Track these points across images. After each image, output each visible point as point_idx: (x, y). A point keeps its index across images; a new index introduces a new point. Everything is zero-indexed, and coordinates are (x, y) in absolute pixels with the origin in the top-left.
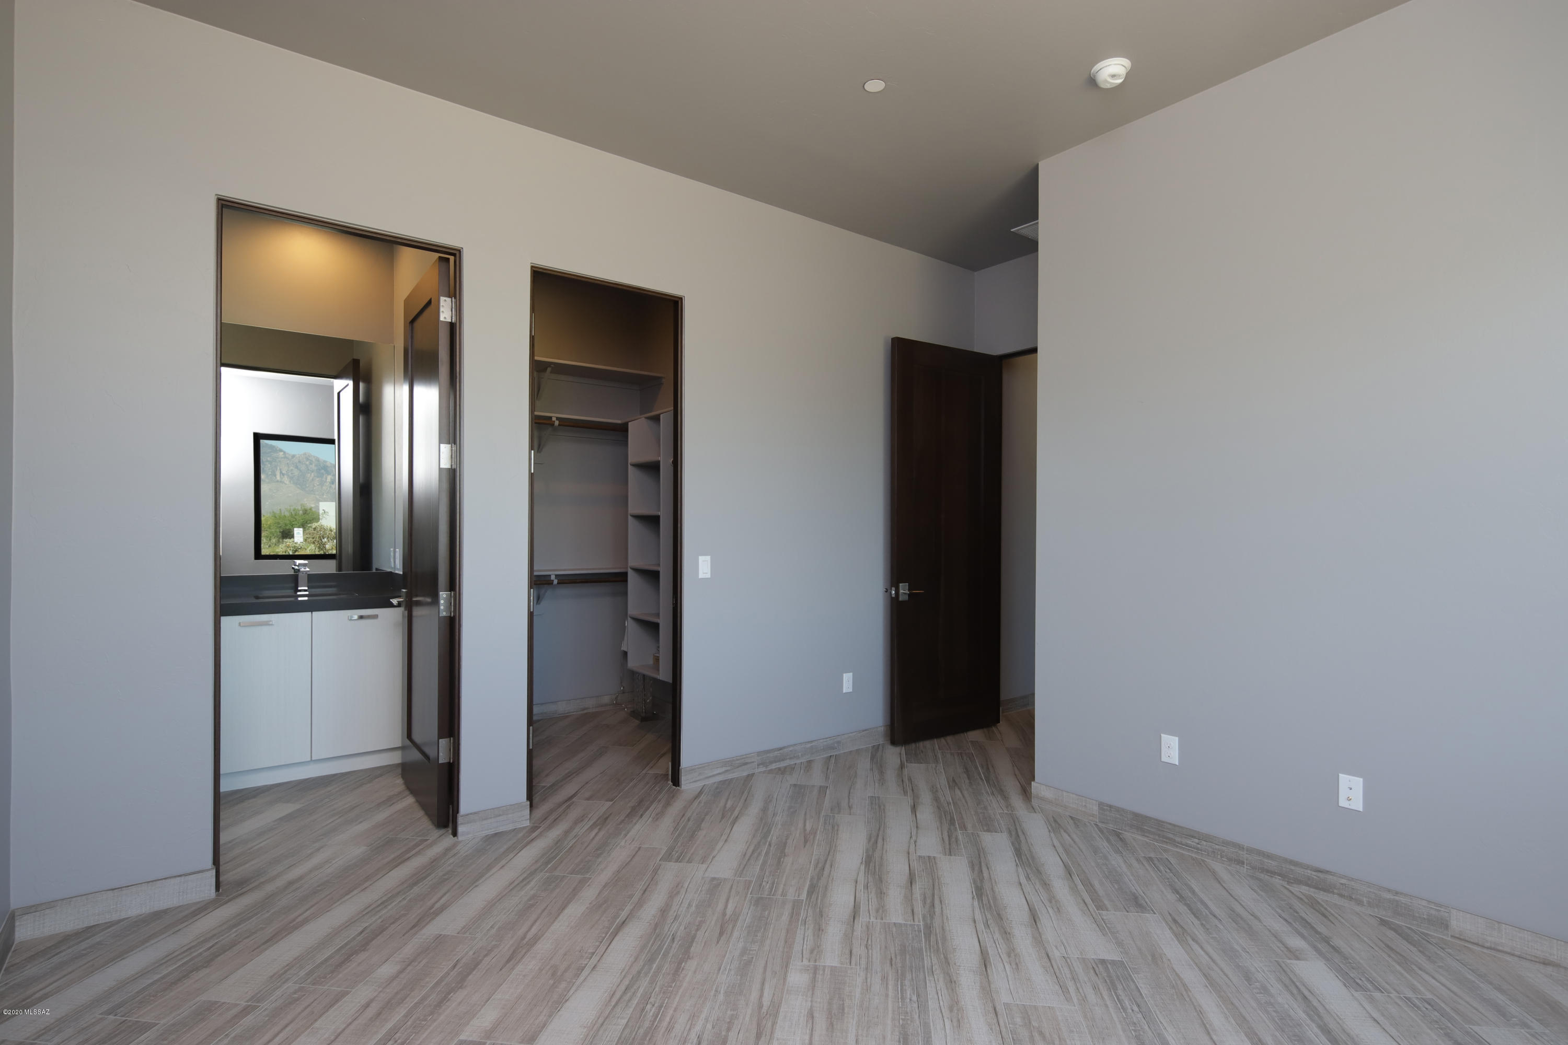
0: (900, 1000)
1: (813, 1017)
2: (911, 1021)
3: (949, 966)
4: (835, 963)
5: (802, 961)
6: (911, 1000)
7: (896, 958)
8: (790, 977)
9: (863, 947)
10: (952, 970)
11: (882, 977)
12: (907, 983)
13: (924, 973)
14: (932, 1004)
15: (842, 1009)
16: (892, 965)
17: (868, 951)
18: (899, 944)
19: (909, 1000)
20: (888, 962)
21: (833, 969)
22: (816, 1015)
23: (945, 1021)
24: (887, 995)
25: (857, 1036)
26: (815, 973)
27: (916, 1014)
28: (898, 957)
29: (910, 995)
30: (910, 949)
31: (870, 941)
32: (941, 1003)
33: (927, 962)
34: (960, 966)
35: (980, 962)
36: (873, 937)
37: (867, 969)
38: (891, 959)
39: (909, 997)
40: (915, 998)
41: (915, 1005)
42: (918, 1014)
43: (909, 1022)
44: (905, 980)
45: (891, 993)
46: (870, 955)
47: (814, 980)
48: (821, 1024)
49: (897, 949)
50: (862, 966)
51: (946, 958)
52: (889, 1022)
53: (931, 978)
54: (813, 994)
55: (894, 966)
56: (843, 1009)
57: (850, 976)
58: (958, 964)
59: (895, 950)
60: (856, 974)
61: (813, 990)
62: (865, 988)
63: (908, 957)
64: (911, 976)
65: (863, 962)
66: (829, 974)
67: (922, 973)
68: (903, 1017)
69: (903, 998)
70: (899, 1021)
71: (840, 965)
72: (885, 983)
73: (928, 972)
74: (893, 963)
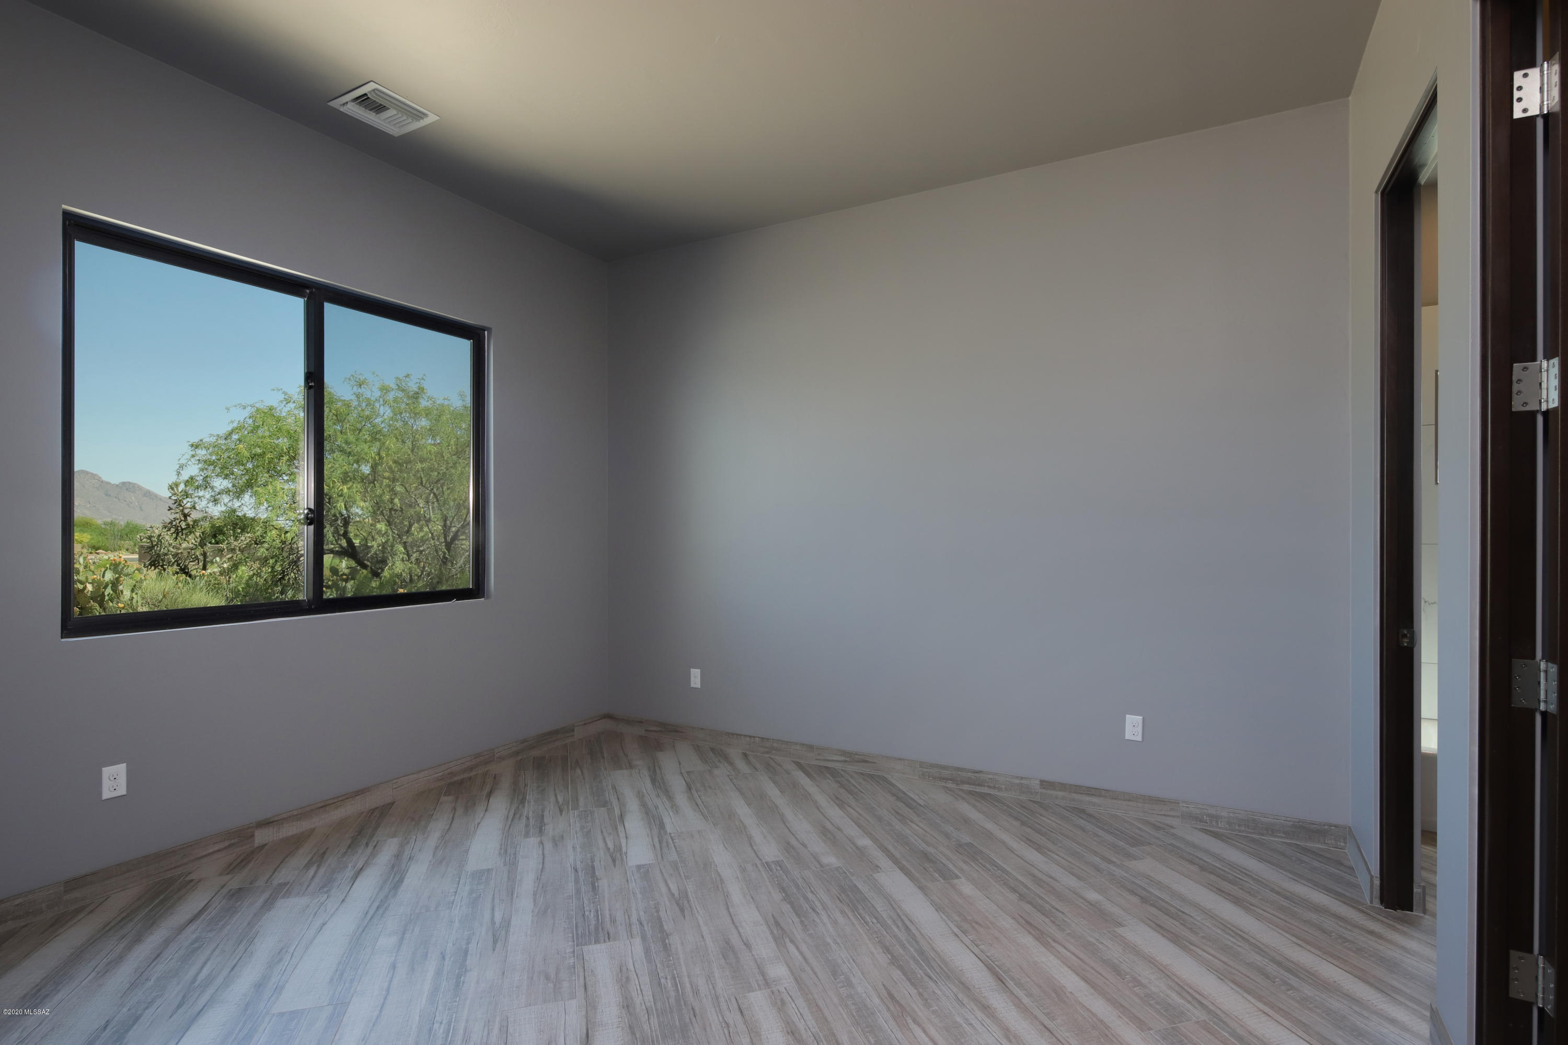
0: (676, 976)
1: (745, 944)
2: (663, 961)
3: (629, 1025)
4: (751, 995)
5: (785, 988)
6: (666, 978)
7: (690, 1019)
8: (786, 971)
9: (731, 1022)
10: (626, 1021)
11: (699, 992)
12: (673, 994)
13: (657, 1010)
14: (646, 979)
15: (725, 957)
16: (693, 1009)
17: (723, 1018)
18: (691, 1039)
19: (668, 977)
20: (697, 1012)
21: (751, 989)
22: (743, 947)
23: (633, 968)
24: (689, 977)
25: (704, 940)
26: (765, 980)
27: (659, 968)
28: (687, 1020)
29: (667, 983)
30: (677, 1036)
31: (726, 1032)
32: (637, 982)
33: (654, 1021)
34: (618, 1027)
35: (594, 1039)
36: (724, 1039)
37: (717, 998)
38: (695, 1016)
39: (669, 981)
40: (663, 981)
41: (661, 975)
42: (658, 968)
43: (665, 960)
44: (675, 996)
45: (686, 979)
46: (719, 1015)
47: (763, 974)
48: (735, 940)
49: (692, 1031)
50: (723, 999)
51: (633, 1033)
52: (681, 956)
53: (648, 1004)
54: (756, 962)
55: (690, 1008)
56: (723, 956)
57: (731, 985)
58: (620, 1029)
59: (694, 1029)
60: (725, 989)
61: (758, 965)
62: (712, 978)
63: (677, 1023)
64: (670, 1001)
65: (724, 1006)
66: (752, 983)
67: (659, 1008)
68: (670, 962)
69: (674, 978)
70: (673, 958)
71: (747, 995)
72: (694, 988)
73: (652, 1010)
74: (692, 1013)
